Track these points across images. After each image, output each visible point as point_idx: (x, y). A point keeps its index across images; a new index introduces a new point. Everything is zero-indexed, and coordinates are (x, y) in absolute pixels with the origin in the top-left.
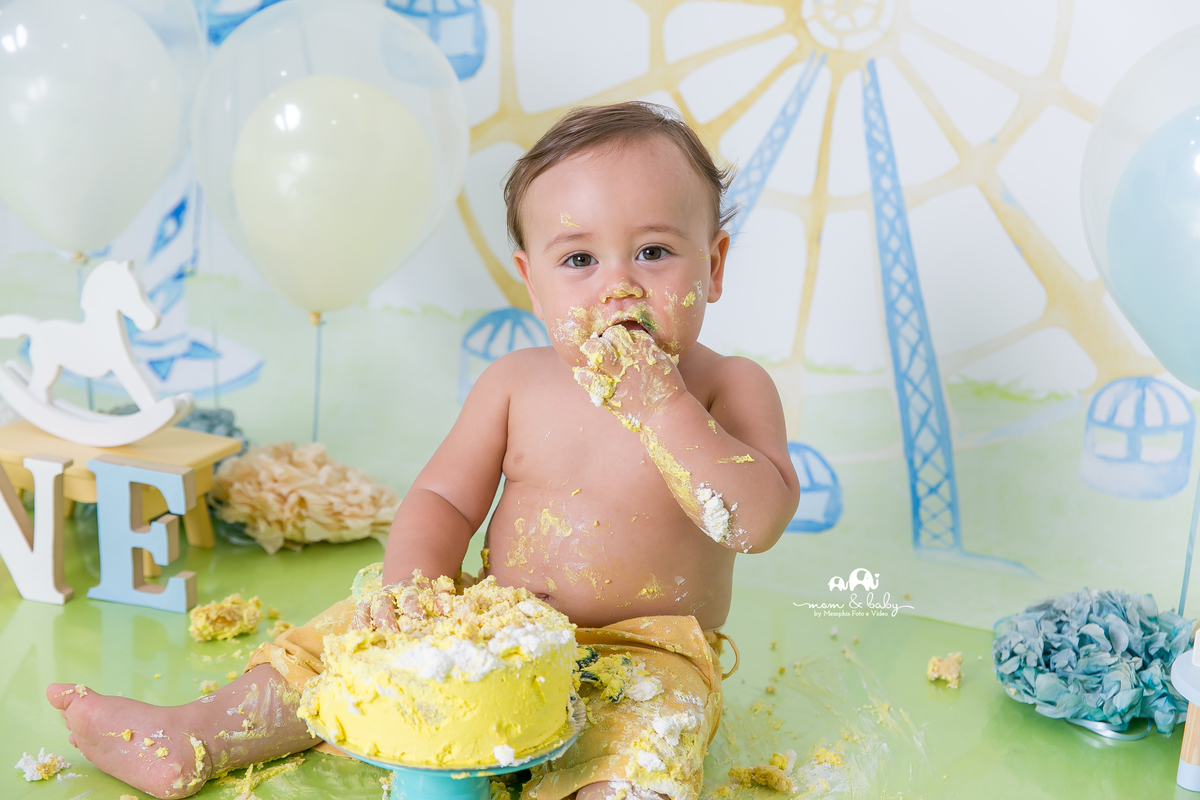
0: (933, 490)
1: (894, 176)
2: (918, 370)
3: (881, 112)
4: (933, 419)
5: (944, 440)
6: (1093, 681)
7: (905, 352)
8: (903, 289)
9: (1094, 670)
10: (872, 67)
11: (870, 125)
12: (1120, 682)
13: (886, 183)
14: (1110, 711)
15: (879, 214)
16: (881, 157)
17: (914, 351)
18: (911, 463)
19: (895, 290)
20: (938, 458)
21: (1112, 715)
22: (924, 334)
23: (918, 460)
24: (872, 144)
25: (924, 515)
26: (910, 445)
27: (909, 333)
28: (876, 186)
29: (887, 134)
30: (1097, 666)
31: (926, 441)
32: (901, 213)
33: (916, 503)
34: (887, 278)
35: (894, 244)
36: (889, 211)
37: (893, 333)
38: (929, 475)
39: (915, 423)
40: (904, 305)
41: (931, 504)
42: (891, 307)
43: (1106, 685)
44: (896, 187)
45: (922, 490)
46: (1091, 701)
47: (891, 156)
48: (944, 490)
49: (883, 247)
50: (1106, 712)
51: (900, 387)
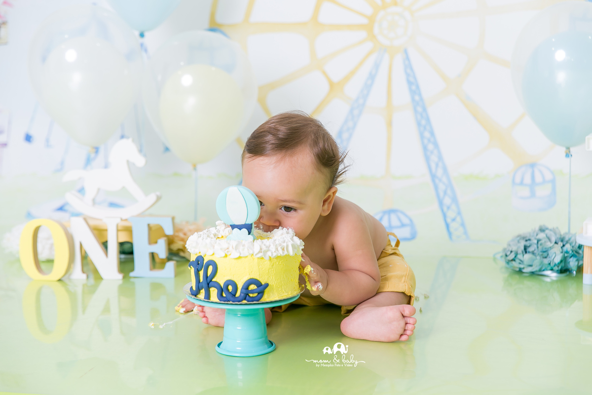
0: (454, 220)
1: (420, 95)
2: (440, 172)
3: (412, 69)
4: (449, 192)
5: (455, 199)
6: (545, 254)
7: (433, 166)
8: (429, 140)
9: (544, 250)
10: (406, 51)
11: (408, 75)
12: (555, 253)
13: (417, 98)
14: (554, 264)
15: (416, 111)
16: (414, 88)
17: (437, 165)
18: (442, 210)
19: (426, 141)
20: (454, 207)
21: (555, 266)
22: (440, 158)
23: (445, 209)
24: (410, 83)
25: (452, 230)
26: (441, 203)
27: (434, 158)
28: (413, 100)
29: (415, 78)
30: (546, 248)
31: (447, 201)
32: (425, 109)
33: (448, 226)
34: (422, 136)
35: (423, 122)
36: (420, 109)
37: (427, 159)
38: (451, 214)
39: (441, 194)
40: (431, 147)
41: (453, 226)
42: (425, 148)
43: (550, 255)
44: (421, 99)
45: (449, 220)
46: (546, 261)
47: (418, 87)
48: (458, 219)
49: (419, 124)
50: (552, 265)
51: (433, 181)
